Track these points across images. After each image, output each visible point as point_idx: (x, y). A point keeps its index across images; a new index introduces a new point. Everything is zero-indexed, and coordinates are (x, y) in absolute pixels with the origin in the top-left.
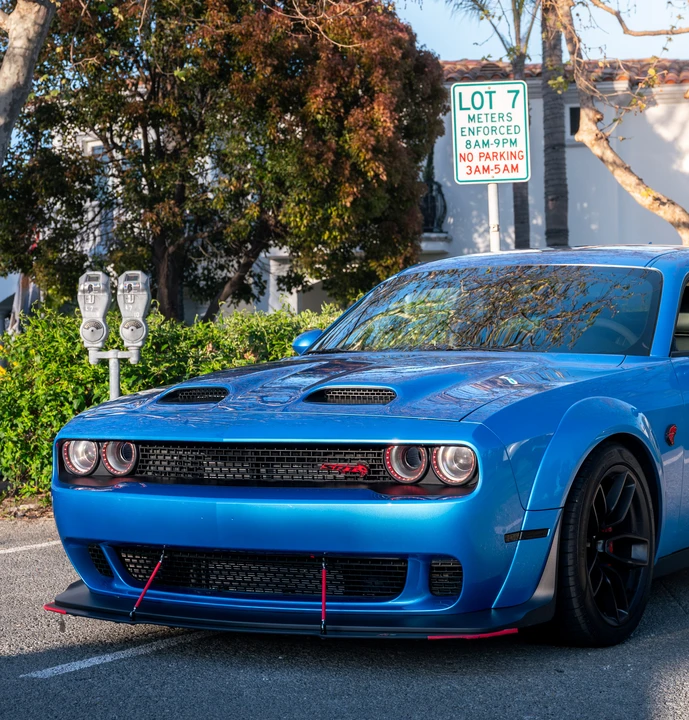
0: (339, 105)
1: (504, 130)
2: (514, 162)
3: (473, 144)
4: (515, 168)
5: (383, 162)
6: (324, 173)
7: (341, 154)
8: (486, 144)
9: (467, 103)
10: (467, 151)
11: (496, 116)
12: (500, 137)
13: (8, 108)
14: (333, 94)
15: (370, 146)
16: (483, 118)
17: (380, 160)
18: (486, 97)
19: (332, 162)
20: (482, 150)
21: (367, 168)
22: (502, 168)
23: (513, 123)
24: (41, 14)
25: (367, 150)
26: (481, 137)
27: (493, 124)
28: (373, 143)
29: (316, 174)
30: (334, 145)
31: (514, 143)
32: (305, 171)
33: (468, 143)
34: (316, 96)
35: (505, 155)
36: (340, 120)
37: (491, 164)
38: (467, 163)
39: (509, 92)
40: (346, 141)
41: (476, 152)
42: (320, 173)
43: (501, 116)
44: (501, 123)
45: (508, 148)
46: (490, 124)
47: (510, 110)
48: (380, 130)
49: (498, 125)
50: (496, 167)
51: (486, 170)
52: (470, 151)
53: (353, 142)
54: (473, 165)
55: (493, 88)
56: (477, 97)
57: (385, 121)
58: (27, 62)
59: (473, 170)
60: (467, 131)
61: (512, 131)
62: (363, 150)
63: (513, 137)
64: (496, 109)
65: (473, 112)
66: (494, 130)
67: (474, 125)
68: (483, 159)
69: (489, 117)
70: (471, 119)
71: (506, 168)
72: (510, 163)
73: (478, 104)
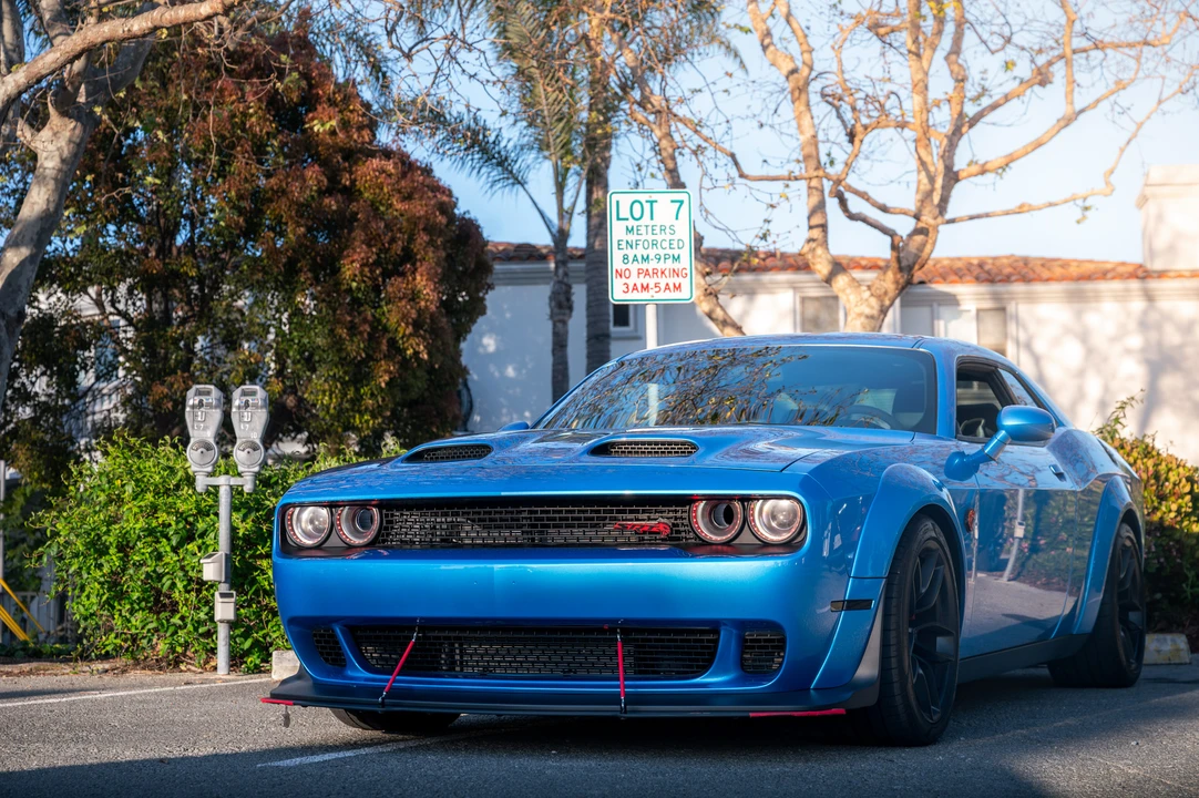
0: (378, 272)
1: (666, 244)
2: (677, 280)
3: (631, 259)
4: (678, 288)
5: (424, 338)
6: (358, 347)
7: (379, 328)
8: (646, 259)
9: (625, 213)
10: (624, 267)
11: (658, 229)
12: (662, 252)
13: (35, 237)
14: (371, 260)
15: (410, 320)
16: (643, 230)
17: (421, 336)
18: (647, 207)
19: (369, 333)
20: (641, 266)
21: (406, 345)
22: (663, 287)
23: (676, 237)
24: (77, 131)
25: (407, 324)
26: (640, 252)
27: (654, 237)
28: (414, 316)
29: (349, 348)
30: (370, 317)
31: (677, 259)
32: (337, 344)
33: (625, 258)
34: (353, 262)
35: (667, 273)
36: (377, 290)
37: (651, 281)
38: (624, 280)
39: (672, 201)
40: (383, 313)
41: (634, 267)
42: (355, 348)
43: (663, 229)
44: (663, 236)
45: (670, 264)
46: (650, 237)
47: (674, 222)
48: (423, 303)
49: (659, 238)
50: (656, 285)
51: (645, 288)
52: (627, 266)
53: (392, 316)
54: (631, 283)
55: (655, 196)
56: (637, 206)
57: (428, 294)
58: (60, 186)
59: (630, 288)
60: (624, 244)
61: (675, 245)
62: (403, 324)
63: (676, 252)
64: (658, 221)
65: (631, 223)
67: (632, 238)
68: (642, 276)
69: (650, 229)
70: (629, 230)
71: (667, 287)
72: (671, 281)
73: (637, 214)
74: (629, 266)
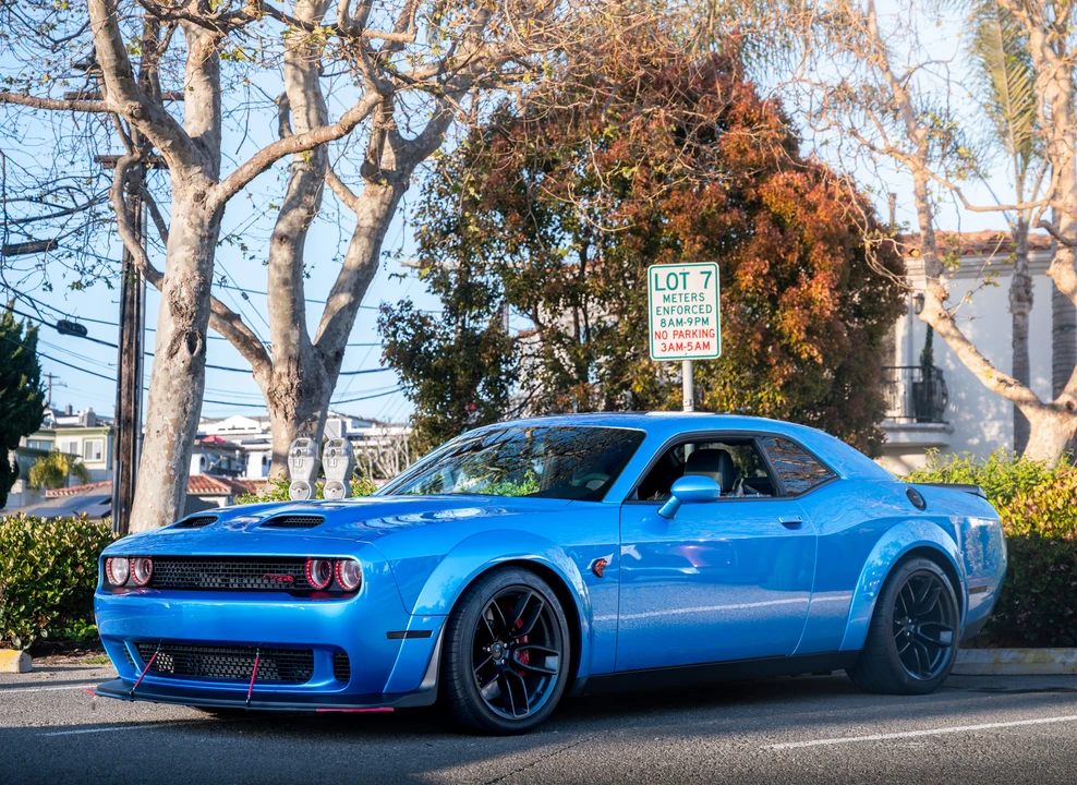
1: (697, 310)
2: (706, 340)
3: (667, 323)
4: (707, 346)
8: (680, 322)
9: (662, 284)
10: (662, 329)
11: (690, 296)
12: (693, 316)
13: (353, 288)
16: (678, 297)
18: (681, 278)
20: (676, 328)
22: (694, 345)
23: (705, 303)
26: (675, 316)
27: (687, 304)
31: (706, 321)
33: (663, 321)
35: (697, 333)
37: (685, 341)
38: (662, 341)
39: (702, 273)
41: (670, 330)
43: (694, 296)
44: (694, 303)
45: (700, 326)
46: (684, 304)
47: (703, 290)
49: (691, 304)
50: (689, 344)
51: (680, 347)
52: (664, 329)
54: (668, 343)
55: (687, 269)
56: (672, 278)
59: (668, 347)
60: (662, 310)
61: (704, 310)
63: (705, 316)
64: (690, 290)
65: (668, 292)
67: (668, 305)
68: (677, 337)
69: (683, 296)
70: (666, 299)
71: (698, 346)
72: (702, 340)
73: (672, 285)
74: (666, 329)
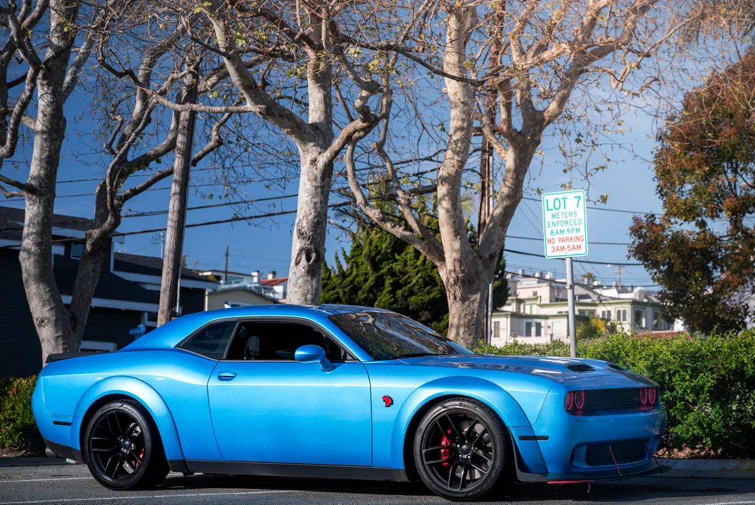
1: (572, 223)
2: (578, 243)
3: (555, 233)
4: (579, 247)
8: (562, 232)
9: (551, 206)
10: (551, 237)
11: (568, 214)
12: (570, 227)
16: (560, 214)
18: (562, 201)
20: (560, 236)
22: (571, 247)
23: (578, 218)
26: (559, 228)
27: (566, 219)
33: (552, 232)
35: (573, 239)
37: (565, 245)
38: (552, 245)
39: (575, 197)
41: (556, 237)
43: (570, 214)
44: (571, 218)
45: (575, 234)
46: (564, 219)
47: (576, 209)
49: (568, 219)
50: (568, 247)
51: (563, 248)
52: (553, 237)
54: (555, 246)
55: (566, 195)
56: (557, 202)
59: (555, 249)
60: (551, 224)
61: (577, 223)
63: (577, 227)
64: (568, 210)
65: (555, 211)
66: (566, 223)
67: (555, 220)
68: (561, 242)
69: (564, 214)
70: (554, 216)
71: (574, 248)
72: (576, 243)
73: (557, 206)
74: (554, 237)
